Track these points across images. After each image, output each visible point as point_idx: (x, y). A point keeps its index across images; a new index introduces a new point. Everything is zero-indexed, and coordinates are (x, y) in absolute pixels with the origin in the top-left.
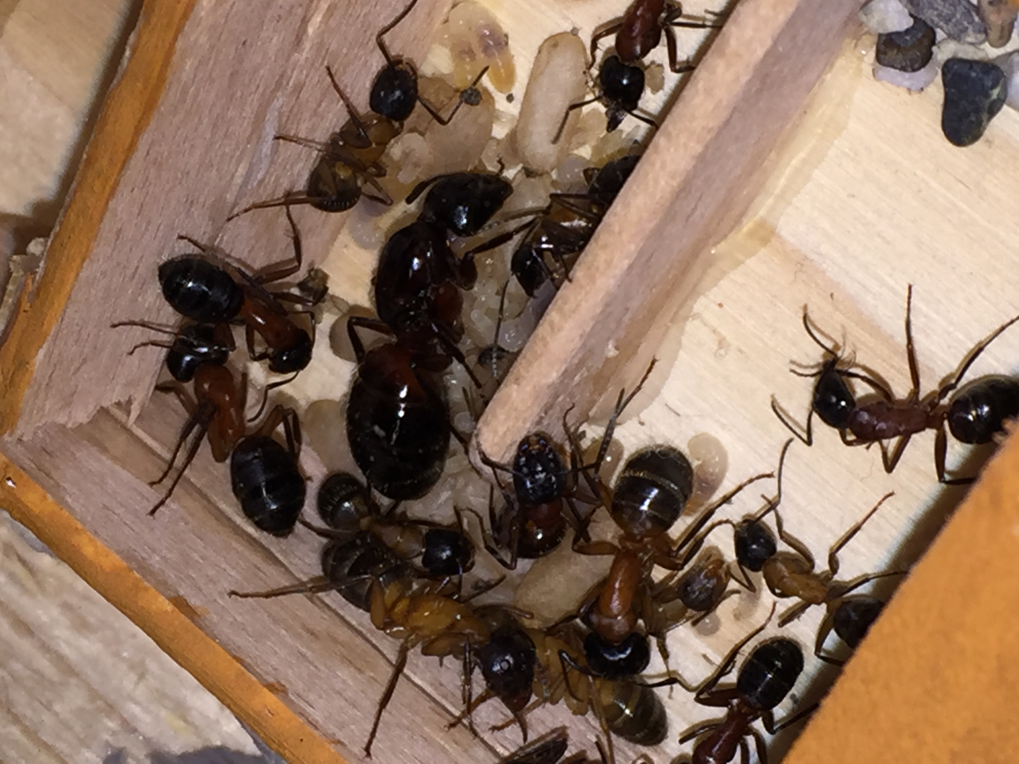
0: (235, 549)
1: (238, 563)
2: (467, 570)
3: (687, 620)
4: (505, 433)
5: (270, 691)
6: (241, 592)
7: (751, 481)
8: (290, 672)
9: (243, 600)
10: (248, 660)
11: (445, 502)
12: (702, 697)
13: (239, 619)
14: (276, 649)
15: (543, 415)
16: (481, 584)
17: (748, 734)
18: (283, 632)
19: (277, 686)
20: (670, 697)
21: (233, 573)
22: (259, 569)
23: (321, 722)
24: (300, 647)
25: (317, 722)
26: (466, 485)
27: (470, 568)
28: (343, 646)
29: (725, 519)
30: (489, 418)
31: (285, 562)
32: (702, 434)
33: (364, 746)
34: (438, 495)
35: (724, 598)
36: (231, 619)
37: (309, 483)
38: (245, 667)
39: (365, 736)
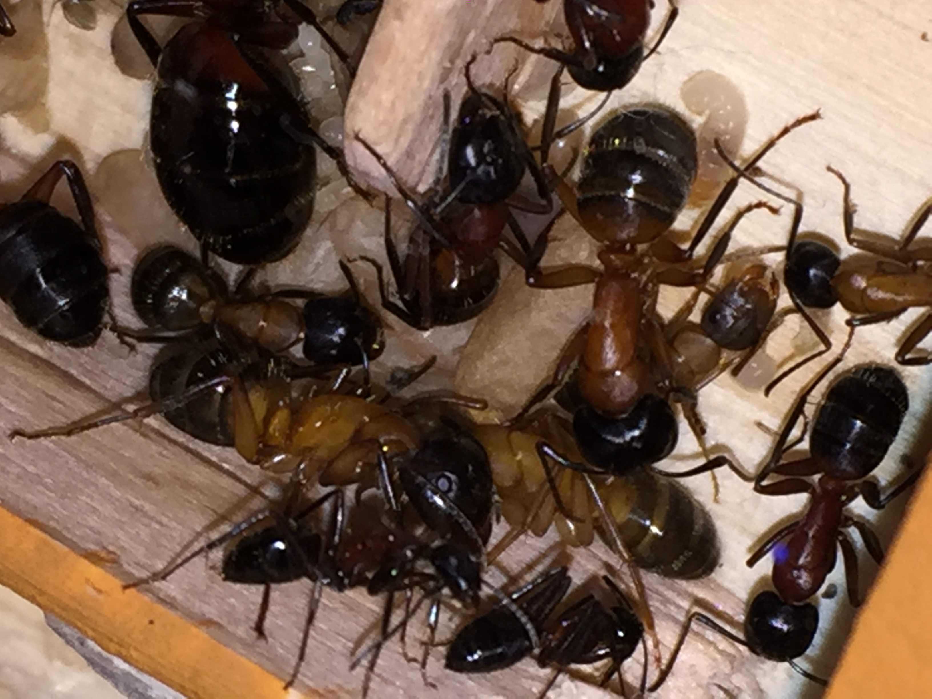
0: (12, 375)
1: (18, 394)
2: (374, 355)
3: (723, 370)
4: (393, 104)
5: (94, 563)
6: (28, 430)
7: (786, 131)
8: (120, 534)
9: (32, 442)
10: (52, 524)
11: (324, 258)
12: (764, 483)
13: (31, 469)
14: (94, 504)
15: (448, 65)
16: (399, 375)
17: (847, 526)
18: (104, 481)
19: (103, 554)
20: (716, 501)
21: (13, 409)
22: (54, 398)
23: (179, 597)
24: (133, 500)
25: (174, 598)
26: (352, 221)
27: (379, 352)
28: (202, 492)
29: (755, 202)
30: (365, 84)
31: (94, 387)
32: (700, 73)
33: (253, 625)
34: (312, 251)
35: (775, 326)
36: (17, 470)
37: (114, 276)
38: (50, 535)
39: (253, 612)
